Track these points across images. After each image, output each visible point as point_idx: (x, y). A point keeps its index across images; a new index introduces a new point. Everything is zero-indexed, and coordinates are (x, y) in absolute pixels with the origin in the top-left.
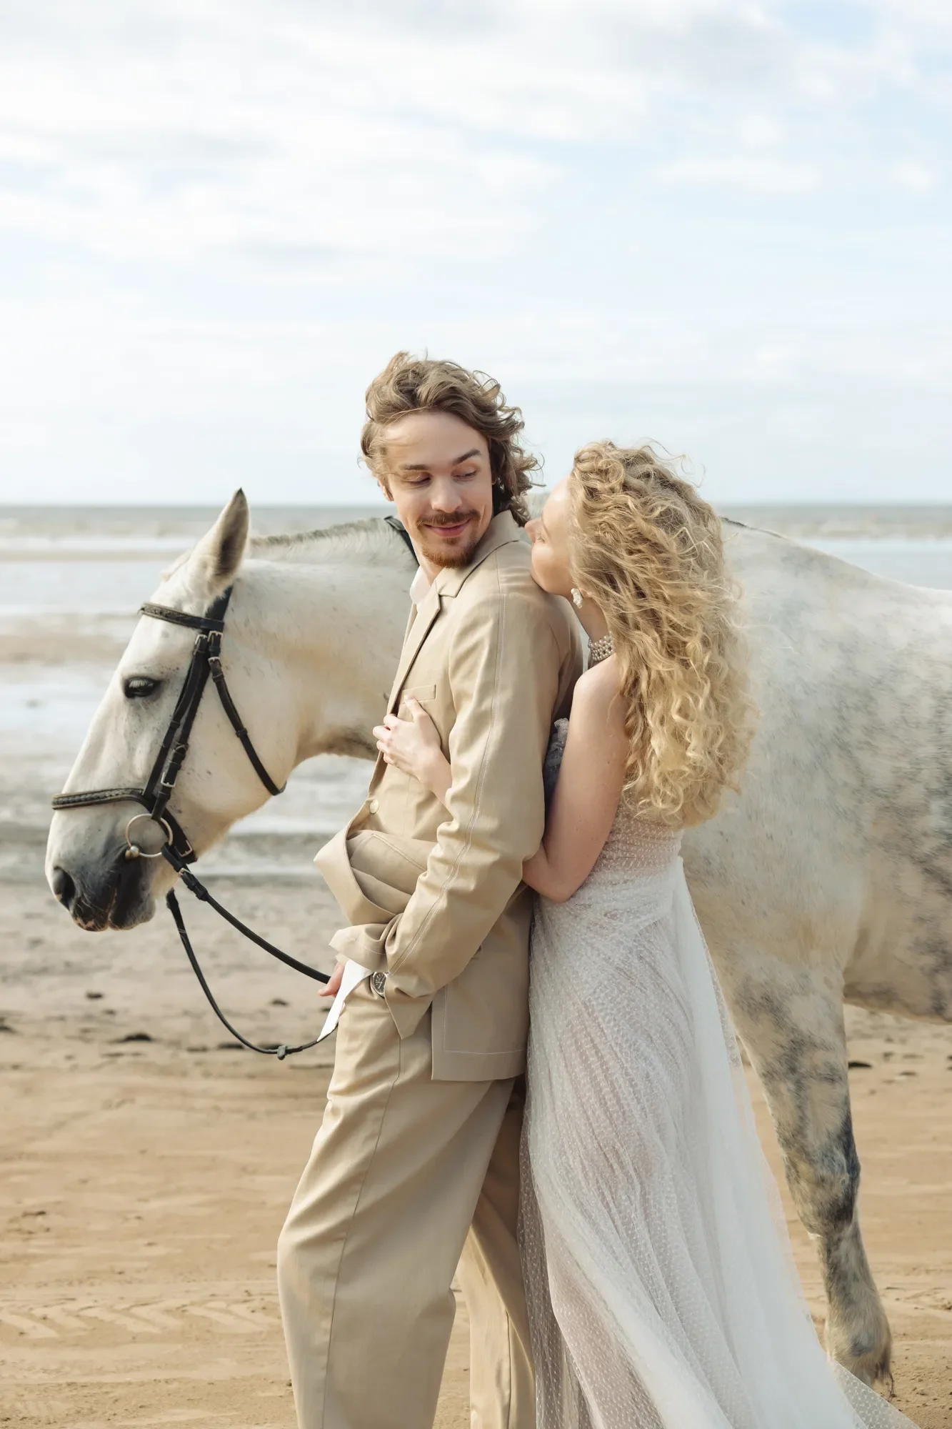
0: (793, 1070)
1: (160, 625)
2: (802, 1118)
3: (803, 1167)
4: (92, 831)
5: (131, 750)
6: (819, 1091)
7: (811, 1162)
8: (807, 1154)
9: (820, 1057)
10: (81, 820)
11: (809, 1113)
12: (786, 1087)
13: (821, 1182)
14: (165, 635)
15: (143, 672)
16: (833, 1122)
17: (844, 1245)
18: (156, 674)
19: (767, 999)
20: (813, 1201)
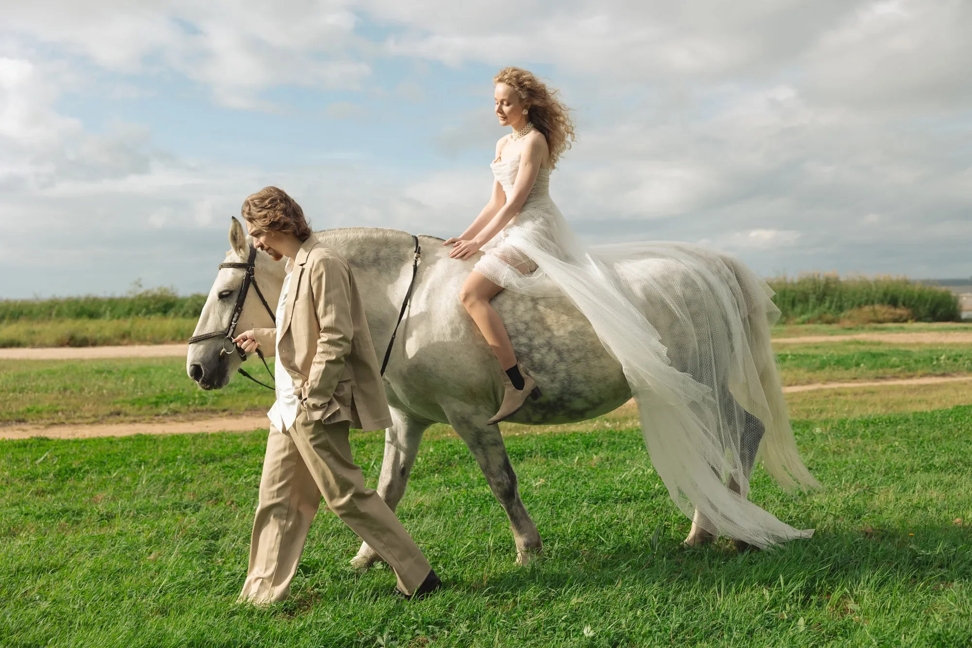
0: (479, 443)
1: (231, 270)
2: (488, 461)
3: (492, 479)
4: (206, 350)
5: (221, 318)
6: (491, 450)
7: (494, 477)
8: (492, 474)
9: (489, 437)
10: (201, 347)
11: (490, 460)
12: (479, 450)
13: (499, 484)
14: (233, 273)
15: (227, 288)
16: (500, 460)
17: (514, 507)
18: (232, 289)
19: (463, 418)
20: (498, 491)
